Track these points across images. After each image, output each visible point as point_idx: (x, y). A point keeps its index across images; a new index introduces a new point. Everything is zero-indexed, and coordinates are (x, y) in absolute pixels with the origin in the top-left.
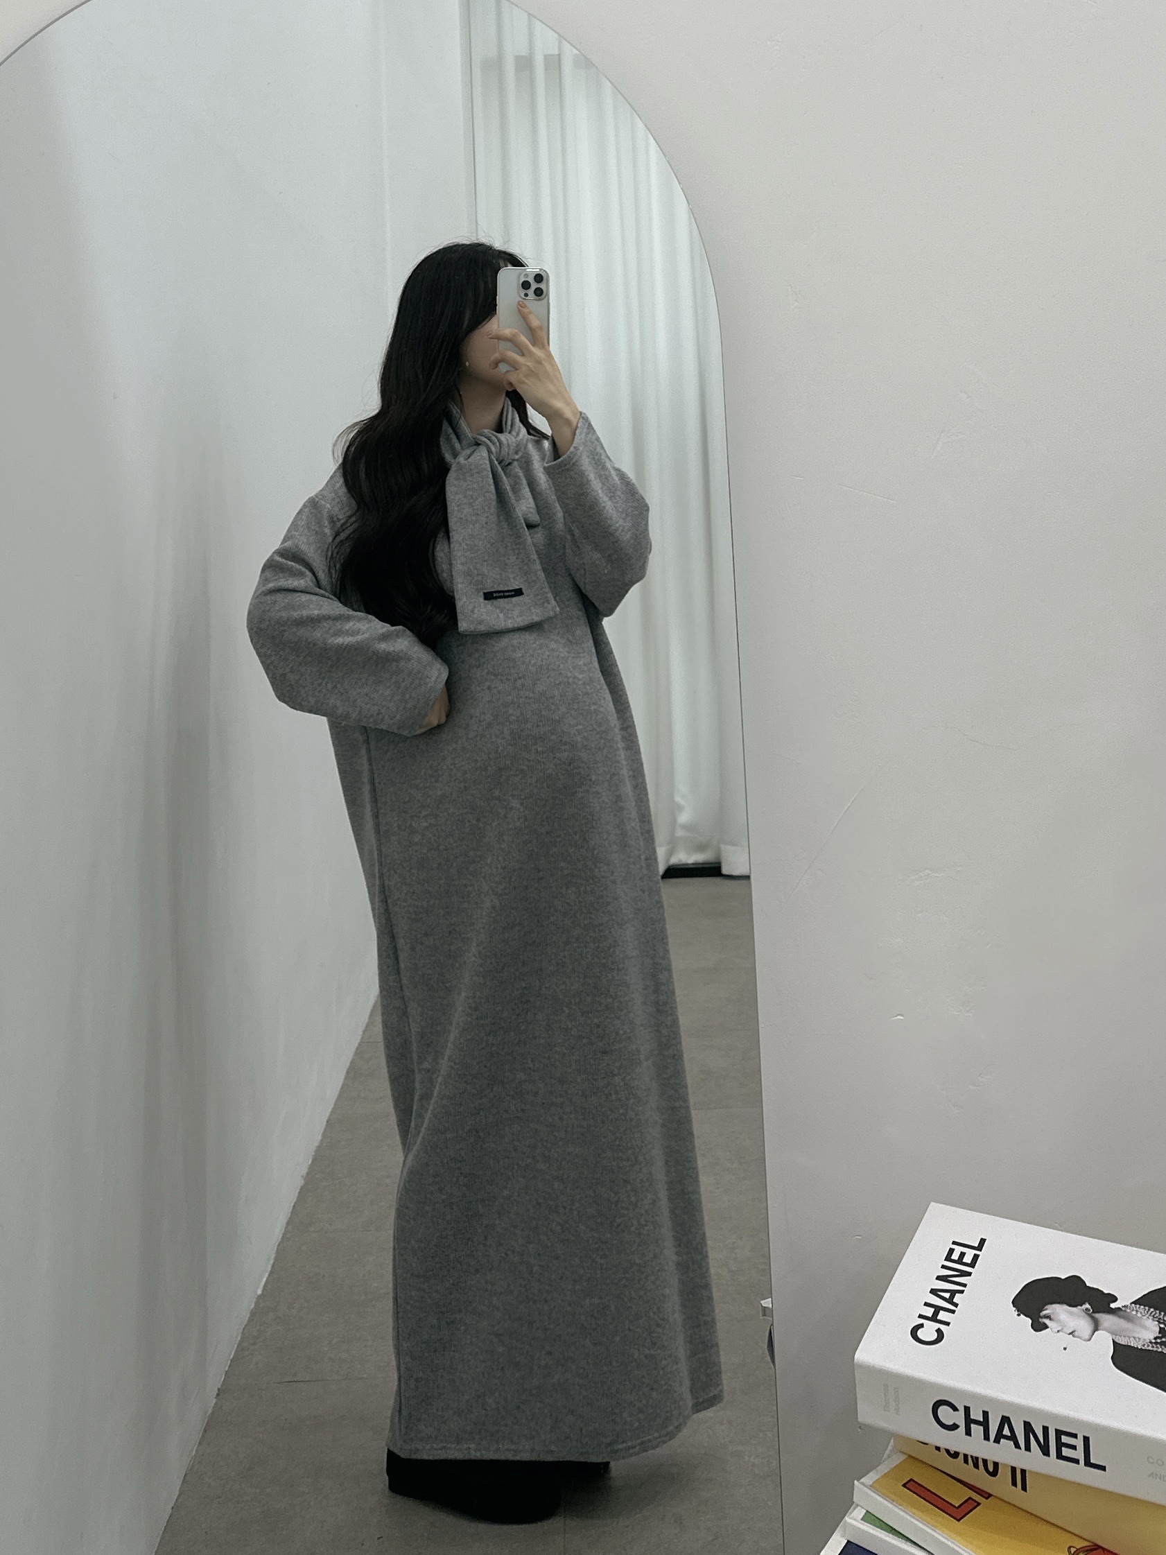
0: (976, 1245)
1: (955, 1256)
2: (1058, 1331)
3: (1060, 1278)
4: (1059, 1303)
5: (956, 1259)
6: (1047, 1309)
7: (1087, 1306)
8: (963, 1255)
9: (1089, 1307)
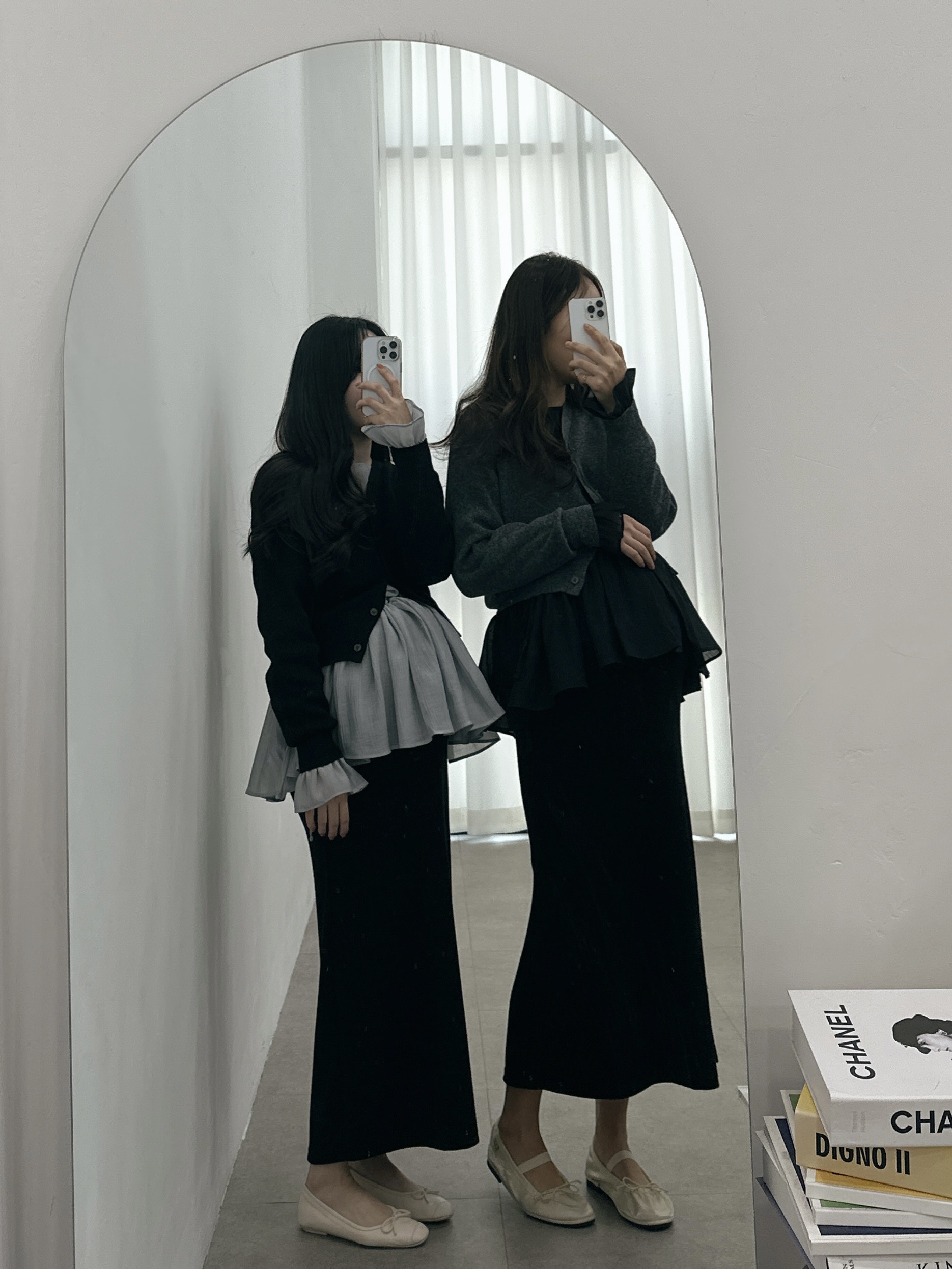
0: (840, 1010)
1: (835, 1021)
2: (939, 1050)
3: (909, 1019)
4: (924, 1033)
5: (836, 1021)
6: (919, 1039)
7: (941, 1031)
8: (837, 1018)
9: (943, 1031)
